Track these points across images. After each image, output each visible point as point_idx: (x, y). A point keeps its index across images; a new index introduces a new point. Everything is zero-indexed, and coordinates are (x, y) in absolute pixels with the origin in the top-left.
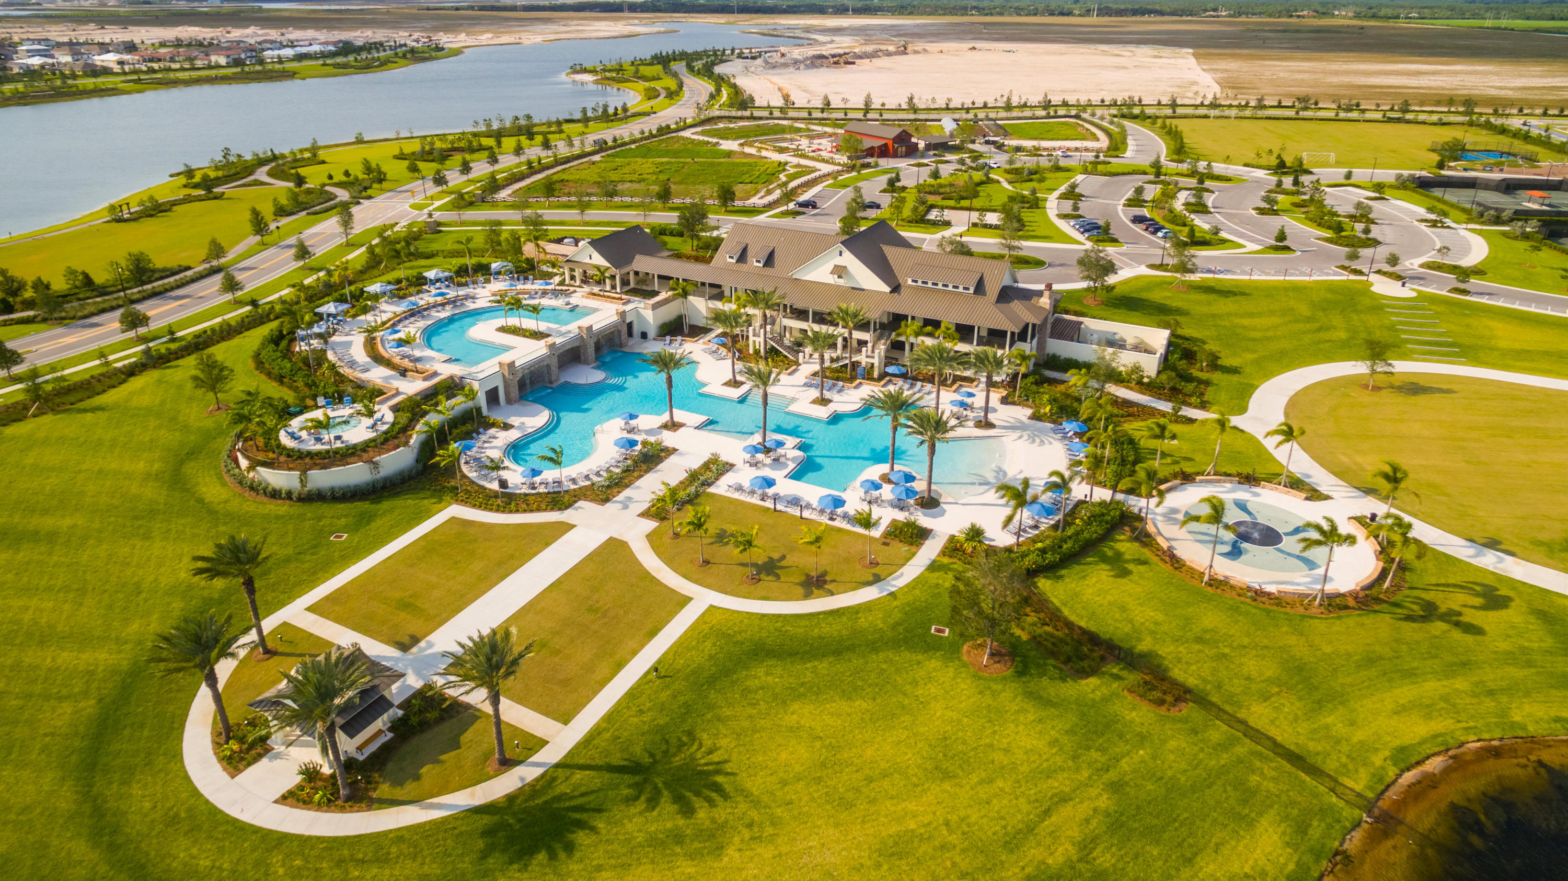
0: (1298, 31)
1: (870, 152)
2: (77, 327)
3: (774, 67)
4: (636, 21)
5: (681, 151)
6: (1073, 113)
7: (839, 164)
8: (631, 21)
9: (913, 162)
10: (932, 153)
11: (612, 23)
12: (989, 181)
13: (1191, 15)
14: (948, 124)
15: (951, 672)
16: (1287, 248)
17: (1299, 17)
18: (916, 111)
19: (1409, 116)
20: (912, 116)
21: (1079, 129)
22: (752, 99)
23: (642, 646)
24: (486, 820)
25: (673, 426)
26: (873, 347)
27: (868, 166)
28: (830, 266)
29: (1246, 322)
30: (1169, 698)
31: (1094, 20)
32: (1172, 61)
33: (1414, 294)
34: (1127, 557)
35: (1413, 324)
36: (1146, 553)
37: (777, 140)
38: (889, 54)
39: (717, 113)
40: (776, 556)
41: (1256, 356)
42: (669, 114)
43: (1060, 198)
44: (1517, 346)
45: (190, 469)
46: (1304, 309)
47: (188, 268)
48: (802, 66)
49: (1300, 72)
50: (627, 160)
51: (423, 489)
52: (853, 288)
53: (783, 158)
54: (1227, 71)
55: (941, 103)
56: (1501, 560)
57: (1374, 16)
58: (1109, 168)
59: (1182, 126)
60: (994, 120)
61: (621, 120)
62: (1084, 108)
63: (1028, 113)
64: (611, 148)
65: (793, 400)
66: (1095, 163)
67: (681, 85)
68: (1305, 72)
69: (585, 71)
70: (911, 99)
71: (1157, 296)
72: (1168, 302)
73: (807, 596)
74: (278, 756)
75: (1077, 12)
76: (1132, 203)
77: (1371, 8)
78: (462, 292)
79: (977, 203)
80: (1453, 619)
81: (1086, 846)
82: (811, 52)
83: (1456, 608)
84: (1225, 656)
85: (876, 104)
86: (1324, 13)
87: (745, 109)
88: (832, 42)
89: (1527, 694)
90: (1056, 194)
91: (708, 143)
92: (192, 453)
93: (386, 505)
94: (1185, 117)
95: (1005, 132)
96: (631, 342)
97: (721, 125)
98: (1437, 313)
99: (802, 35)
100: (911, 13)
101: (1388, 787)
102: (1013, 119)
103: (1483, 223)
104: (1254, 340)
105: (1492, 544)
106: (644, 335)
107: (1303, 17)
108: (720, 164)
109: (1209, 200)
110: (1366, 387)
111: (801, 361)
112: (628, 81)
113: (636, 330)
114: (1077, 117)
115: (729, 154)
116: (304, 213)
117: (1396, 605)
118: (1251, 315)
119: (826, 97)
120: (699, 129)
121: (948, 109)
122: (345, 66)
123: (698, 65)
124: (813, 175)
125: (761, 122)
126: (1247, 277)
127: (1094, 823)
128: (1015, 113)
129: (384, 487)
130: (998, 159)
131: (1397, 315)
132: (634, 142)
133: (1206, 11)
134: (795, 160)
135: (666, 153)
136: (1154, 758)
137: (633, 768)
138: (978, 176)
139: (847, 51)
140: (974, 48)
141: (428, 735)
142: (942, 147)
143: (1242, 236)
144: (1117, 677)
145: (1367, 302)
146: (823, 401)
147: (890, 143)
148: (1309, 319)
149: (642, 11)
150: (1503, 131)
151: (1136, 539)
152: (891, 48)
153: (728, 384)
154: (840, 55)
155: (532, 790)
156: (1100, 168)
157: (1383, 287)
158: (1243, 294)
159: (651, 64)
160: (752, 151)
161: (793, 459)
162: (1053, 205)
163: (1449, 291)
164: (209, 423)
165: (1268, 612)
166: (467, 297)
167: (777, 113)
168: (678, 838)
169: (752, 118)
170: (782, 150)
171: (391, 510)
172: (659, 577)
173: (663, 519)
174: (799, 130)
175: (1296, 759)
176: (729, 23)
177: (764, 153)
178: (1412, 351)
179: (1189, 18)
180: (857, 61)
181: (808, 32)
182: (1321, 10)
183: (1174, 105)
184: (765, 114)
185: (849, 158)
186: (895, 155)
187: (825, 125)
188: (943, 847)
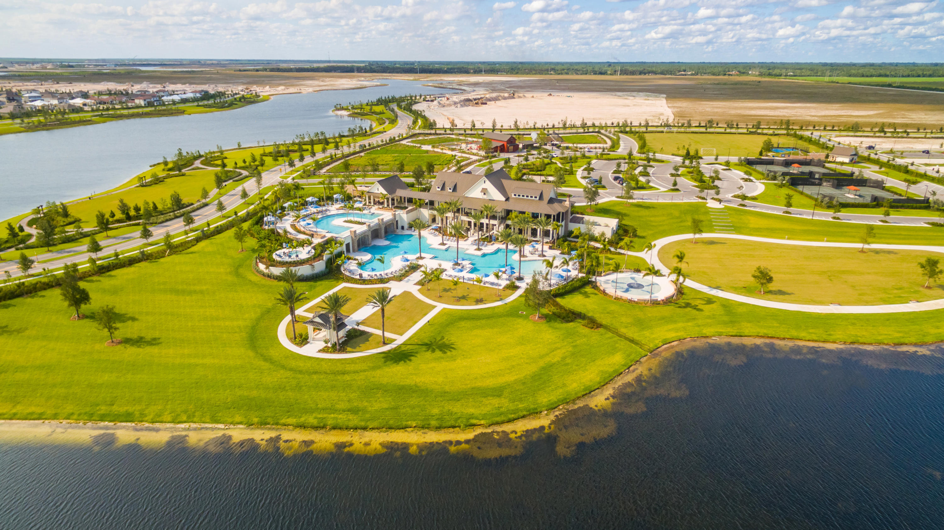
0: (725, 84)
1: (496, 149)
2: (160, 227)
3: (444, 106)
4: (363, 79)
5: (403, 151)
6: (597, 130)
7: (481, 156)
8: (360, 79)
9: (516, 154)
10: (525, 150)
11: (349, 80)
12: (552, 163)
13: (671, 74)
14: (534, 135)
15: (525, 322)
16: (677, 190)
17: (729, 75)
18: (518, 129)
19: (759, 131)
20: (517, 133)
21: (599, 138)
22: (435, 123)
23: (422, 318)
24: (383, 355)
25: (421, 258)
26: (499, 227)
27: (495, 156)
28: (480, 189)
29: (652, 219)
30: (595, 327)
31: (618, 77)
32: (654, 102)
33: (723, 207)
34: (589, 292)
35: (718, 219)
36: (596, 292)
37: (450, 145)
38: (505, 98)
39: (418, 132)
40: (465, 295)
41: (653, 232)
42: (393, 132)
43: (583, 170)
44: (757, 226)
45: (241, 270)
46: (677, 213)
47: (192, 204)
48: (459, 105)
49: (717, 108)
50: (378, 155)
51: (330, 278)
52: (490, 200)
53: (454, 153)
54: (680, 107)
55: (531, 125)
56: (717, 292)
57: (770, 75)
58: (608, 156)
59: (647, 137)
60: (558, 134)
61: (369, 135)
62: (601, 127)
63: (574, 130)
64: (368, 150)
65: (467, 249)
66: (602, 154)
67: (397, 117)
68: (719, 108)
69: (342, 109)
70: (516, 122)
71: (617, 209)
72: (621, 211)
73: (476, 304)
74: (312, 343)
75: (609, 72)
76: (615, 172)
77: (769, 69)
78: (324, 208)
79: (544, 172)
80: (695, 308)
81: (564, 358)
82: (463, 97)
83: (697, 304)
84: (615, 317)
85: (499, 126)
86: (744, 73)
87: (432, 129)
88: (474, 91)
89: (710, 326)
90: (582, 168)
91: (415, 147)
92: (240, 266)
93: (319, 283)
94: (652, 132)
95: (562, 140)
96: (398, 231)
97: (421, 138)
98: (730, 214)
99: (457, 87)
100: (517, 73)
101: (658, 348)
102: (567, 134)
103: (769, 180)
104: (654, 226)
105: (717, 288)
106: (403, 228)
107: (731, 75)
108: (423, 156)
109: (651, 171)
110: (692, 242)
111: (469, 236)
112: (366, 114)
113: (400, 226)
114: (599, 132)
115: (427, 152)
116: (231, 181)
117: (677, 304)
118: (655, 216)
119: (473, 122)
120: (410, 140)
121: (535, 128)
122: (209, 106)
123: (403, 104)
124: (469, 161)
125: (441, 136)
126: (656, 201)
127: (566, 354)
128: (568, 131)
129: (316, 277)
130: (557, 153)
131: (713, 215)
132: (379, 146)
133: (680, 71)
134: (460, 154)
135: (396, 152)
136: (588, 341)
137: (426, 344)
138: (547, 161)
139: (482, 96)
140: (551, 95)
141: (358, 339)
142: (529, 147)
143: (660, 185)
144: (580, 322)
145: (703, 210)
146: (479, 249)
147: (505, 144)
148: (677, 218)
149: (365, 72)
150: (801, 138)
151: (593, 288)
152: (506, 95)
153: (440, 244)
154: (479, 99)
155: (395, 349)
156: (604, 156)
157: (712, 204)
158: (653, 208)
159: (377, 105)
160: (439, 150)
161: (469, 268)
162: (580, 173)
163: (738, 206)
164: (241, 256)
165: (633, 306)
166: (326, 210)
167: (448, 132)
168: (442, 358)
169: (436, 134)
170: (453, 150)
171: (321, 285)
172: (424, 301)
173: (423, 285)
174: (460, 140)
175: (632, 341)
176: (415, 80)
177: (444, 151)
178: (716, 229)
179: (670, 76)
180: (488, 103)
181: (460, 85)
182: (742, 71)
183: (647, 126)
184: (443, 132)
185: (486, 153)
186: (508, 152)
187: (474, 137)
188: (521, 358)
